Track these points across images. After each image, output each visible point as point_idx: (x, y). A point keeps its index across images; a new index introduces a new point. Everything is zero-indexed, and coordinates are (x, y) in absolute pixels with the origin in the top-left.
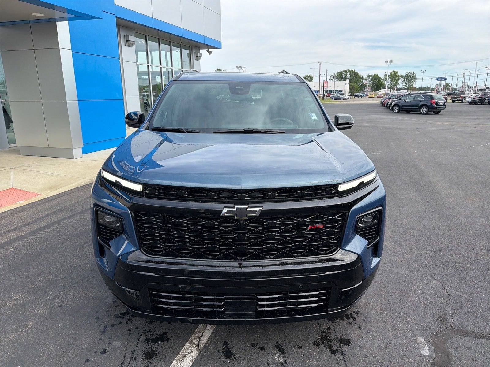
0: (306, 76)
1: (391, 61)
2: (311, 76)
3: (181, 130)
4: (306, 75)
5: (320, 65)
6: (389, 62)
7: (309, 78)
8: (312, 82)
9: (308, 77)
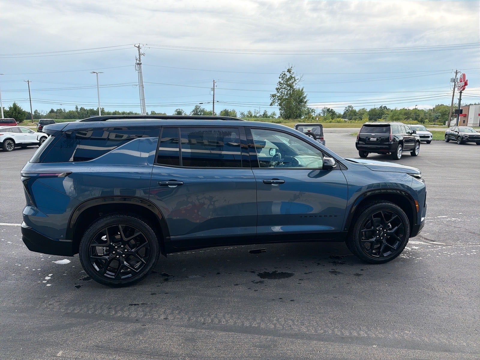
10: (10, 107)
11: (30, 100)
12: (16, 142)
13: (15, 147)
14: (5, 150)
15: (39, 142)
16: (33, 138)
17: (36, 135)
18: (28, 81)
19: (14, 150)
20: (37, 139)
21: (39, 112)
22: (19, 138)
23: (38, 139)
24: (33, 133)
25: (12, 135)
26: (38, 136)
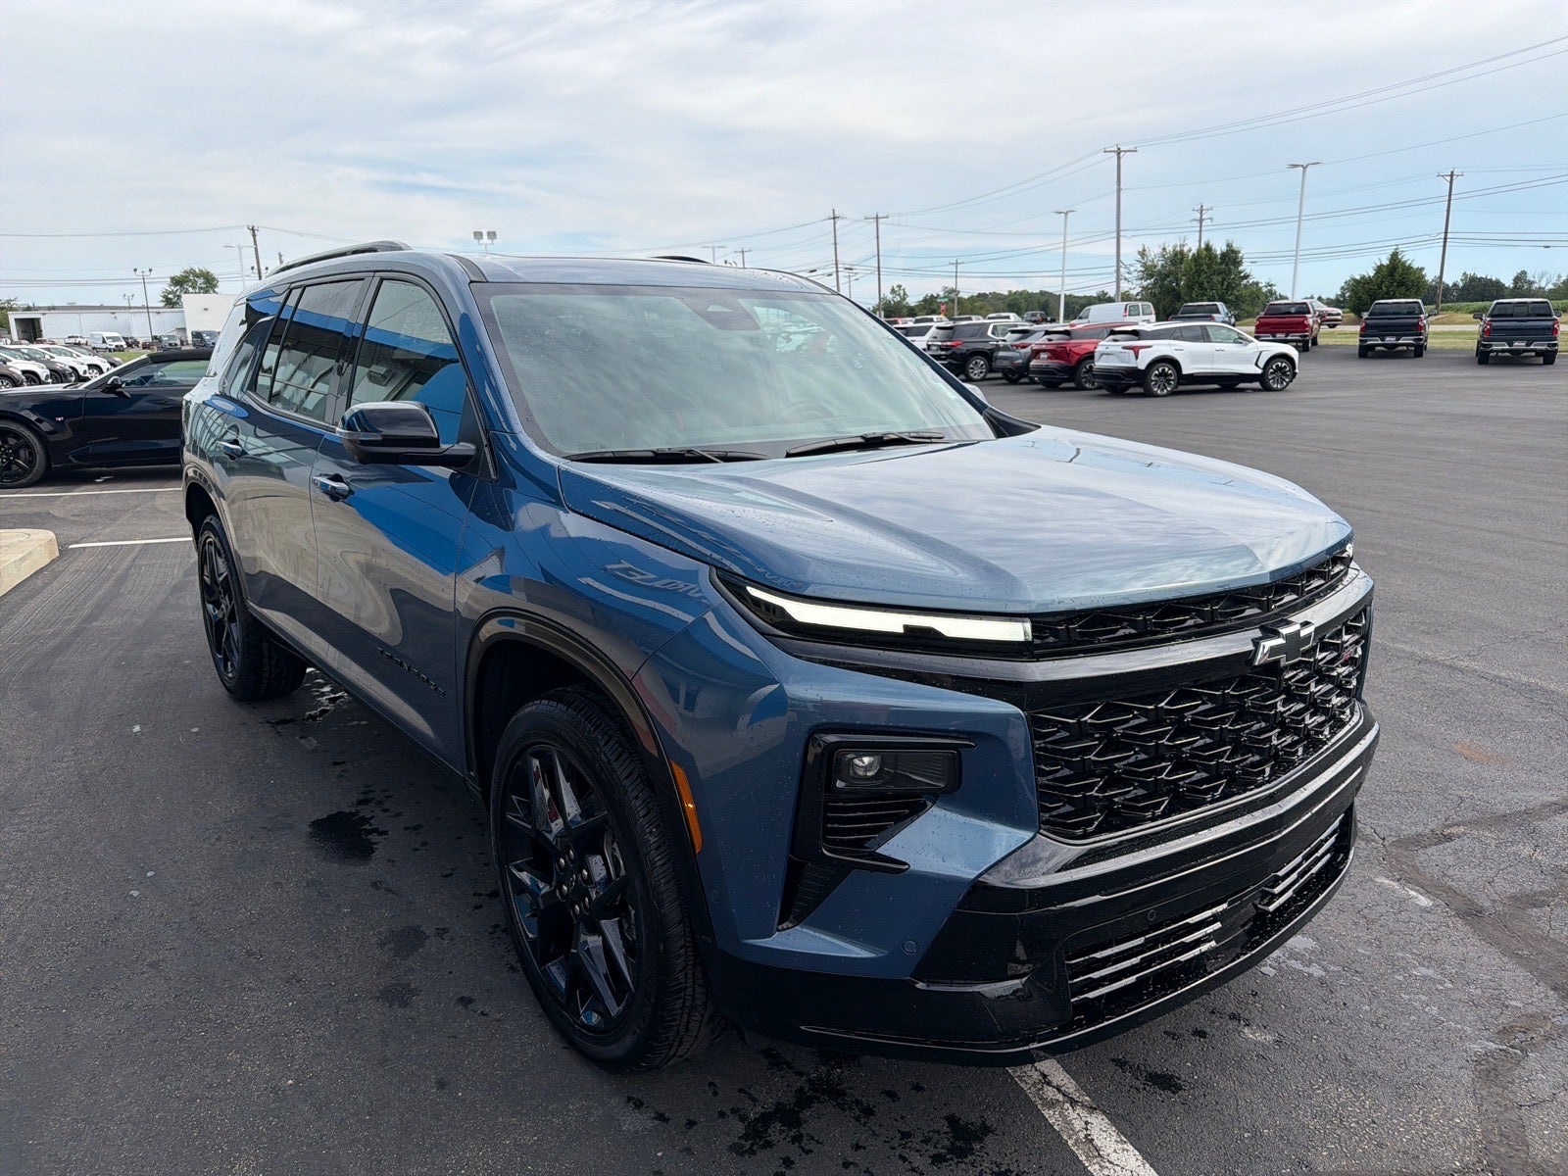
0: (186, 272)
1: (492, 235)
2: (208, 273)
3: (687, 455)
4: (187, 268)
5: (254, 236)
6: (485, 236)
7: (200, 281)
8: (214, 292)
9: (198, 276)
10: (1379, 264)
11: (1445, 239)
12: (1185, 371)
13: (1178, 384)
14: (1149, 394)
15: (1259, 371)
16: (1244, 360)
17: (1253, 351)
18: (1452, 173)
19: (1173, 393)
20: (1256, 364)
21: (1532, 279)
22: (1196, 358)
23: (1259, 364)
24: (1246, 345)
25: (1177, 348)
26: (1261, 352)
